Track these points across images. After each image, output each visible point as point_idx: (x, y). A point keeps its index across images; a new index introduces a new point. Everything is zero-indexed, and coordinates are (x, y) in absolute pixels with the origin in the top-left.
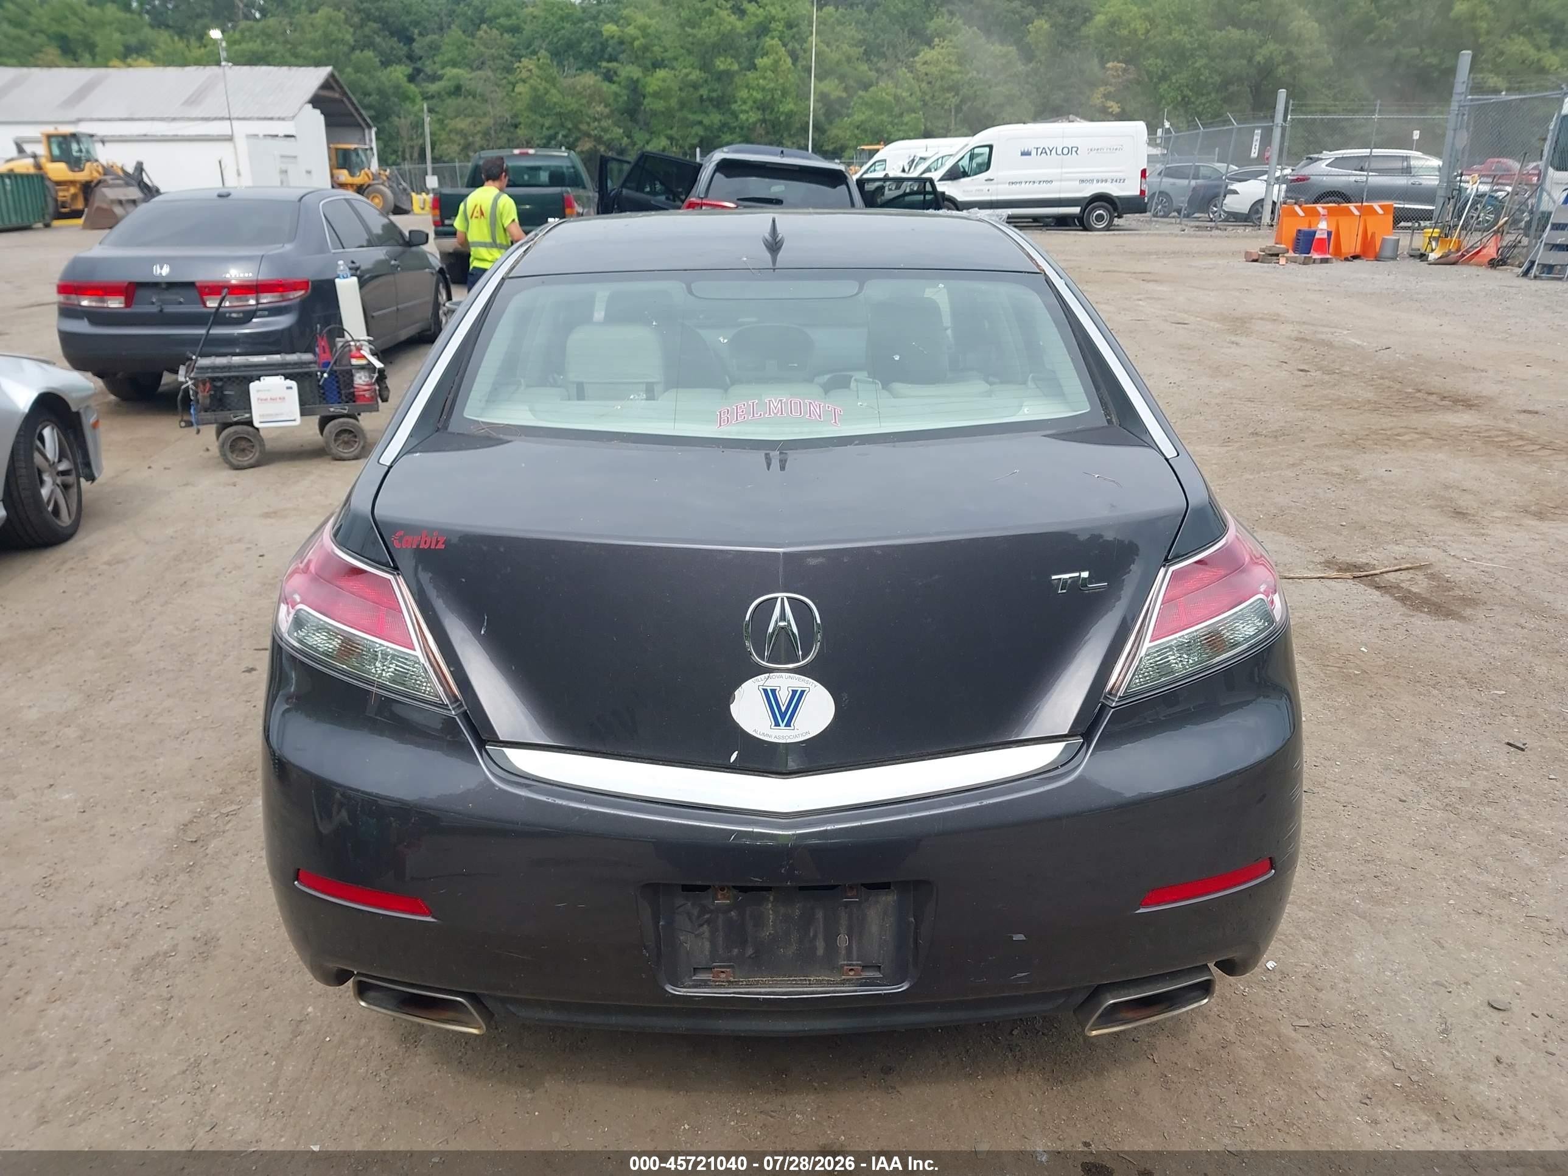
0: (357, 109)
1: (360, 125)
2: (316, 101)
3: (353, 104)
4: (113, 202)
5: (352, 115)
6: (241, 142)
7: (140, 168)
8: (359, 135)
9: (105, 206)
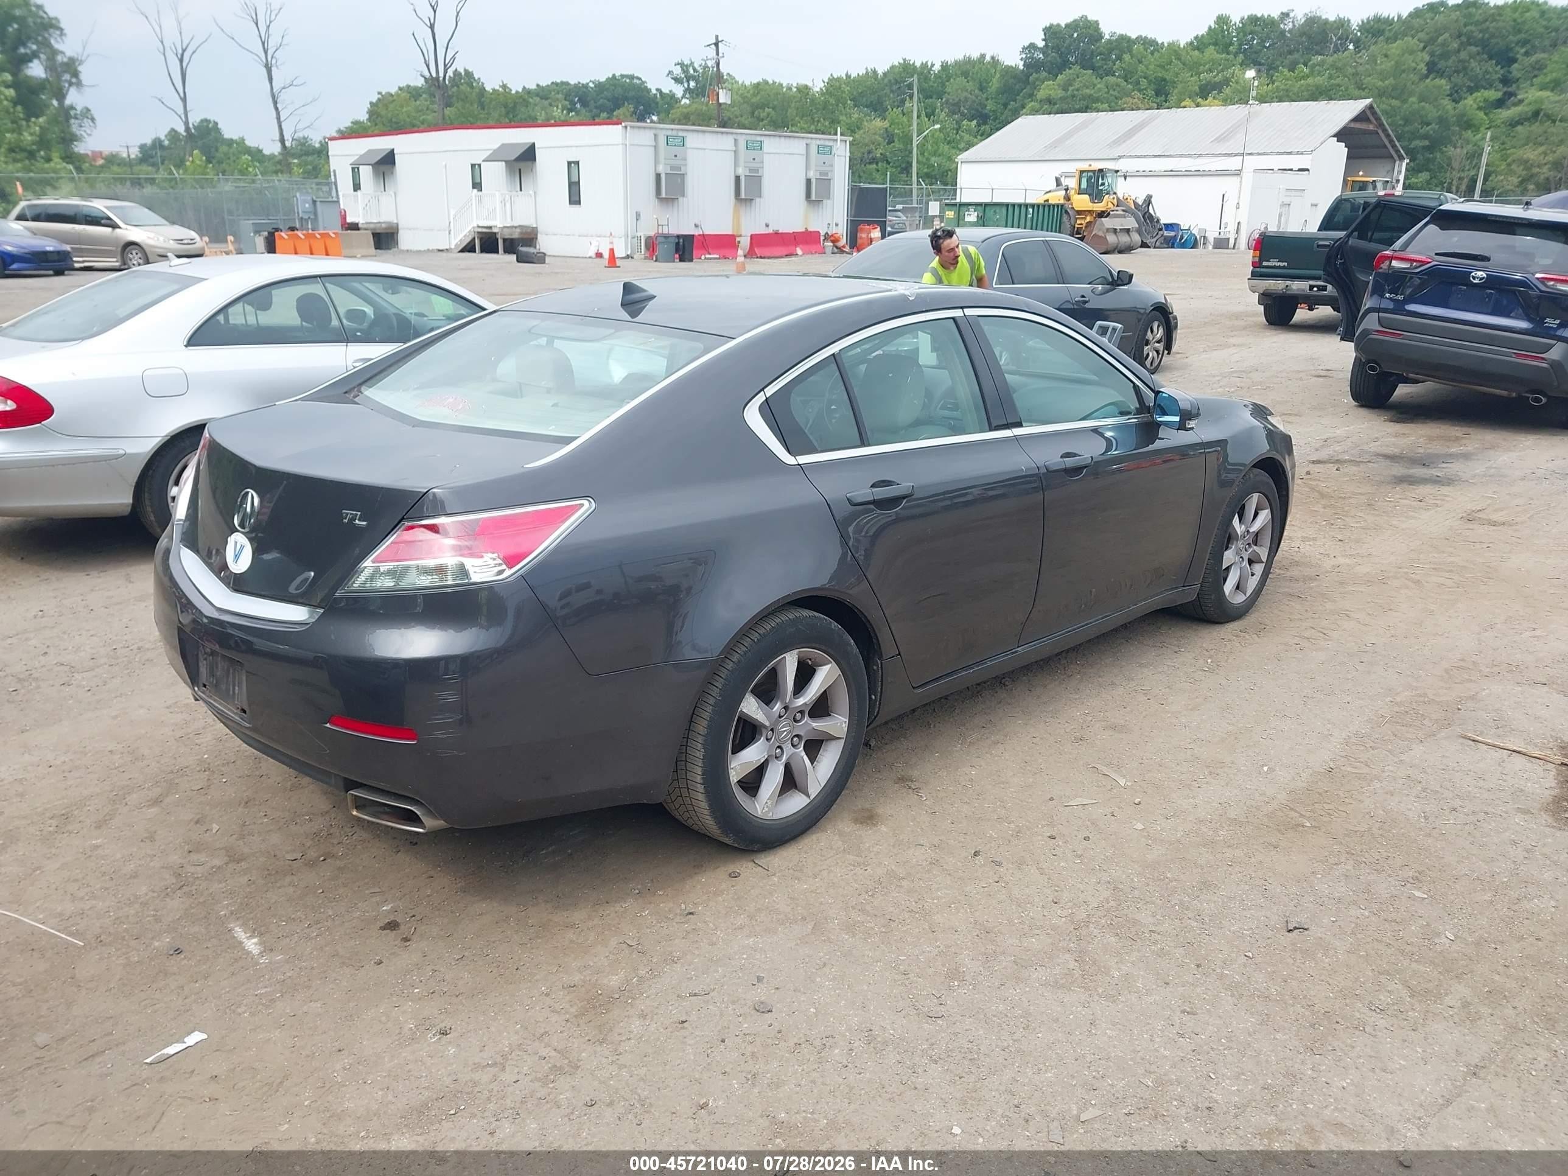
0: (1391, 141)
1: (1392, 157)
2: (1342, 135)
3: (1388, 136)
4: (1108, 230)
5: (1385, 146)
6: (1247, 176)
7: (1148, 201)
8: (1388, 167)
9: (1101, 234)
